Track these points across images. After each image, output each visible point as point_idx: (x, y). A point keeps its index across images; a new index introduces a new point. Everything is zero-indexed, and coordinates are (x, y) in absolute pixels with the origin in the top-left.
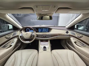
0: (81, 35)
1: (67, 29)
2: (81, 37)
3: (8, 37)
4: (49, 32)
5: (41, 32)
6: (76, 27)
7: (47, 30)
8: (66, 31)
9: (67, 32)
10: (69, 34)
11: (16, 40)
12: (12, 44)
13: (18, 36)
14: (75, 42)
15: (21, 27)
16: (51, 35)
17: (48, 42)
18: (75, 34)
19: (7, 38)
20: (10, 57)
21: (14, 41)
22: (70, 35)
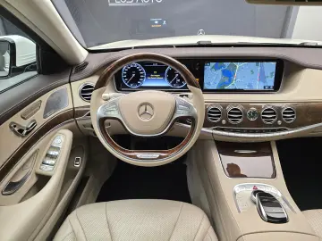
7: (266, 72)
19: (21, 130)
21: (52, 148)
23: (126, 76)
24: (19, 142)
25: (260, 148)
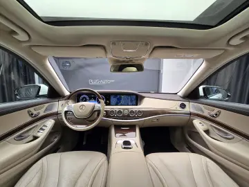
0: (216, 110)
1: (181, 99)
2: (216, 115)
3: (35, 113)
4: (137, 105)
5: (117, 105)
6: (201, 93)
7: (132, 101)
8: (180, 103)
9: (183, 106)
10: (187, 110)
11: (50, 123)
12: (39, 134)
13: (57, 114)
14: (207, 132)
15: (67, 93)
16: (143, 111)
17: (135, 131)
18: (202, 111)
19: (32, 114)
20: (29, 171)
21: (44, 126)
22: (190, 114)
23: (78, 97)
24: (29, 119)
25: (132, 128)
